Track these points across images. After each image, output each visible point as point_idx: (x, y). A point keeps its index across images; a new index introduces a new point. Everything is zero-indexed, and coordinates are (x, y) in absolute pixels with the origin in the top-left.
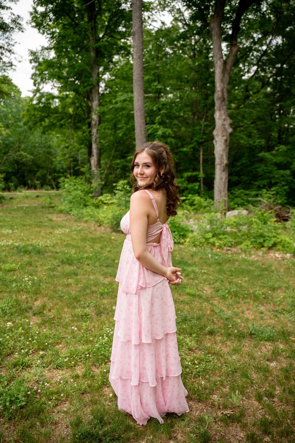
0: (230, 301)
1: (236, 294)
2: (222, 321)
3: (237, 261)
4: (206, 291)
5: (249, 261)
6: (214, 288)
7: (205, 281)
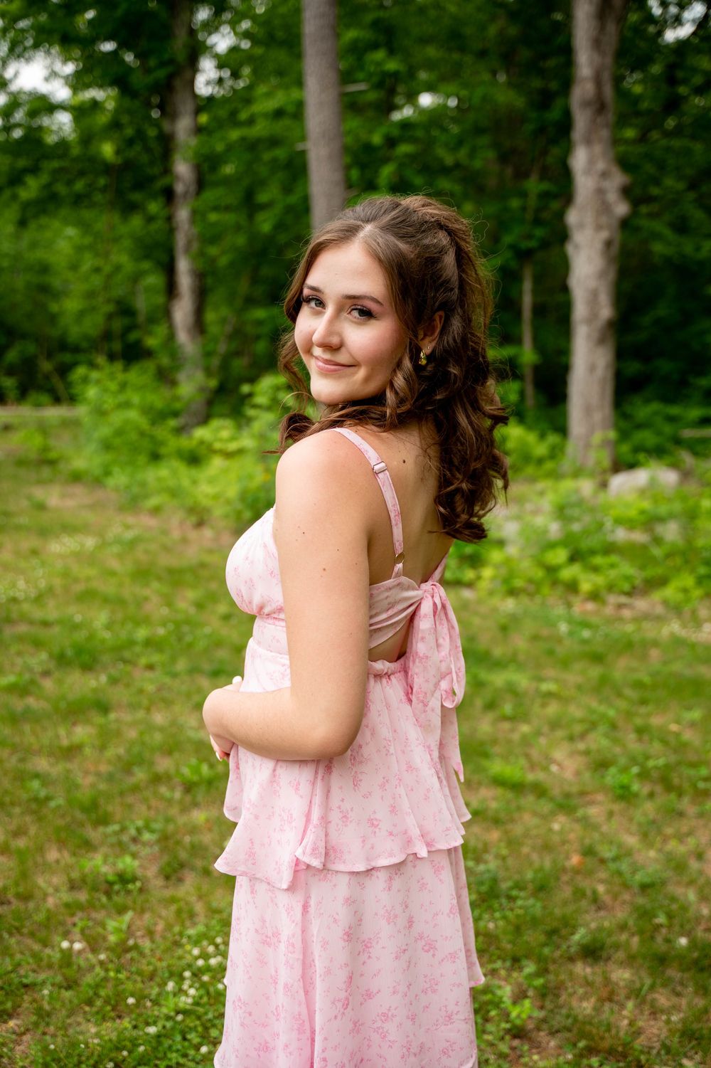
0: (649, 809)
1: (666, 781)
2: (626, 897)
3: (655, 643)
4: (559, 765)
5: (693, 646)
6: (587, 753)
7: (555, 725)
